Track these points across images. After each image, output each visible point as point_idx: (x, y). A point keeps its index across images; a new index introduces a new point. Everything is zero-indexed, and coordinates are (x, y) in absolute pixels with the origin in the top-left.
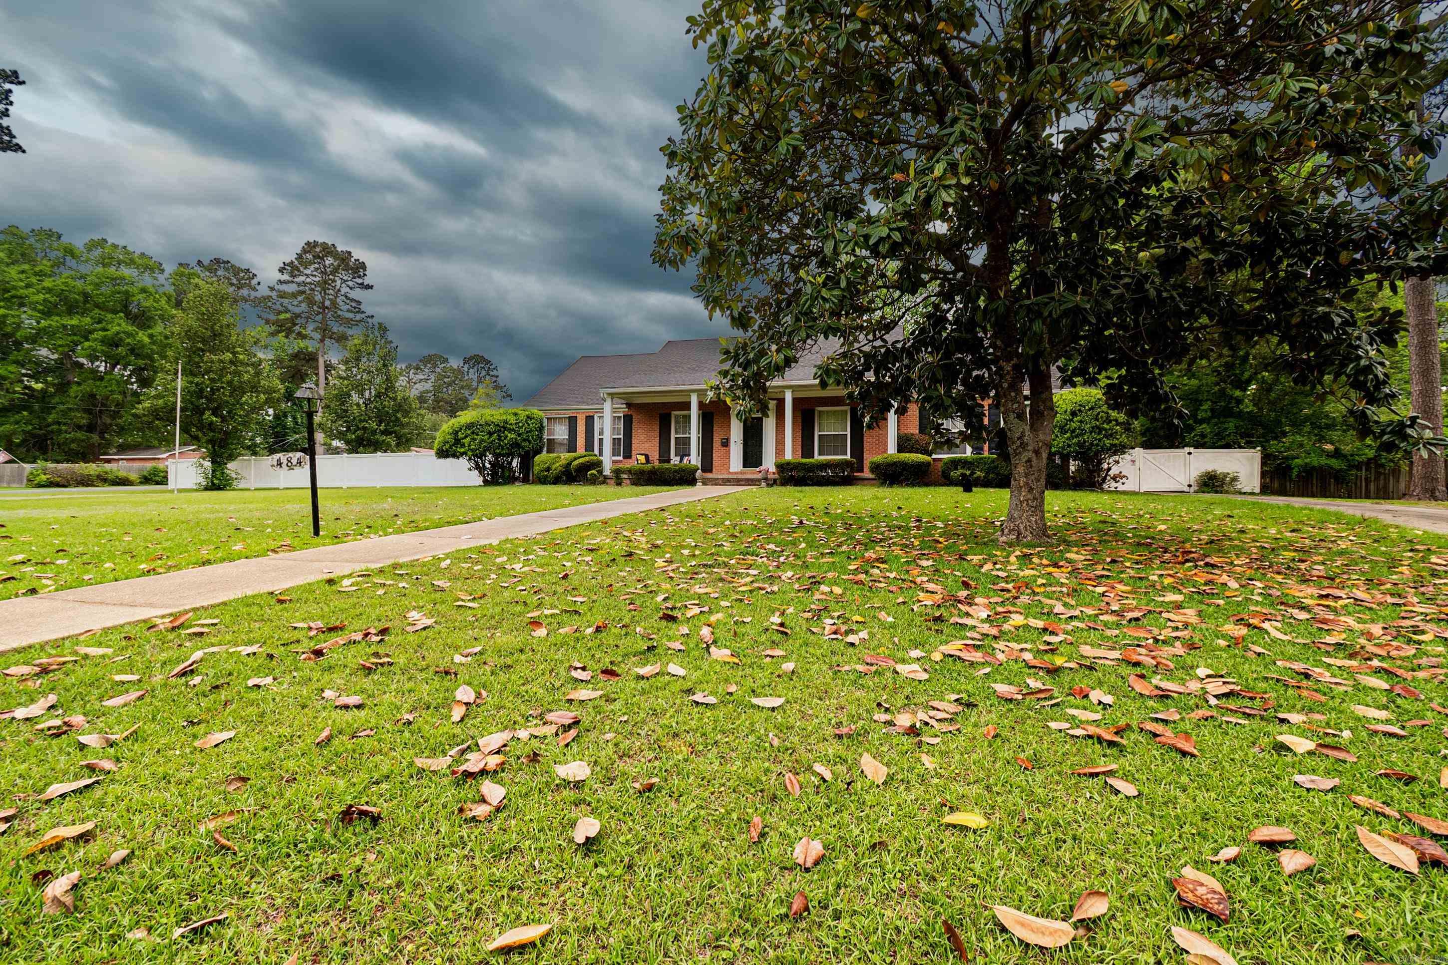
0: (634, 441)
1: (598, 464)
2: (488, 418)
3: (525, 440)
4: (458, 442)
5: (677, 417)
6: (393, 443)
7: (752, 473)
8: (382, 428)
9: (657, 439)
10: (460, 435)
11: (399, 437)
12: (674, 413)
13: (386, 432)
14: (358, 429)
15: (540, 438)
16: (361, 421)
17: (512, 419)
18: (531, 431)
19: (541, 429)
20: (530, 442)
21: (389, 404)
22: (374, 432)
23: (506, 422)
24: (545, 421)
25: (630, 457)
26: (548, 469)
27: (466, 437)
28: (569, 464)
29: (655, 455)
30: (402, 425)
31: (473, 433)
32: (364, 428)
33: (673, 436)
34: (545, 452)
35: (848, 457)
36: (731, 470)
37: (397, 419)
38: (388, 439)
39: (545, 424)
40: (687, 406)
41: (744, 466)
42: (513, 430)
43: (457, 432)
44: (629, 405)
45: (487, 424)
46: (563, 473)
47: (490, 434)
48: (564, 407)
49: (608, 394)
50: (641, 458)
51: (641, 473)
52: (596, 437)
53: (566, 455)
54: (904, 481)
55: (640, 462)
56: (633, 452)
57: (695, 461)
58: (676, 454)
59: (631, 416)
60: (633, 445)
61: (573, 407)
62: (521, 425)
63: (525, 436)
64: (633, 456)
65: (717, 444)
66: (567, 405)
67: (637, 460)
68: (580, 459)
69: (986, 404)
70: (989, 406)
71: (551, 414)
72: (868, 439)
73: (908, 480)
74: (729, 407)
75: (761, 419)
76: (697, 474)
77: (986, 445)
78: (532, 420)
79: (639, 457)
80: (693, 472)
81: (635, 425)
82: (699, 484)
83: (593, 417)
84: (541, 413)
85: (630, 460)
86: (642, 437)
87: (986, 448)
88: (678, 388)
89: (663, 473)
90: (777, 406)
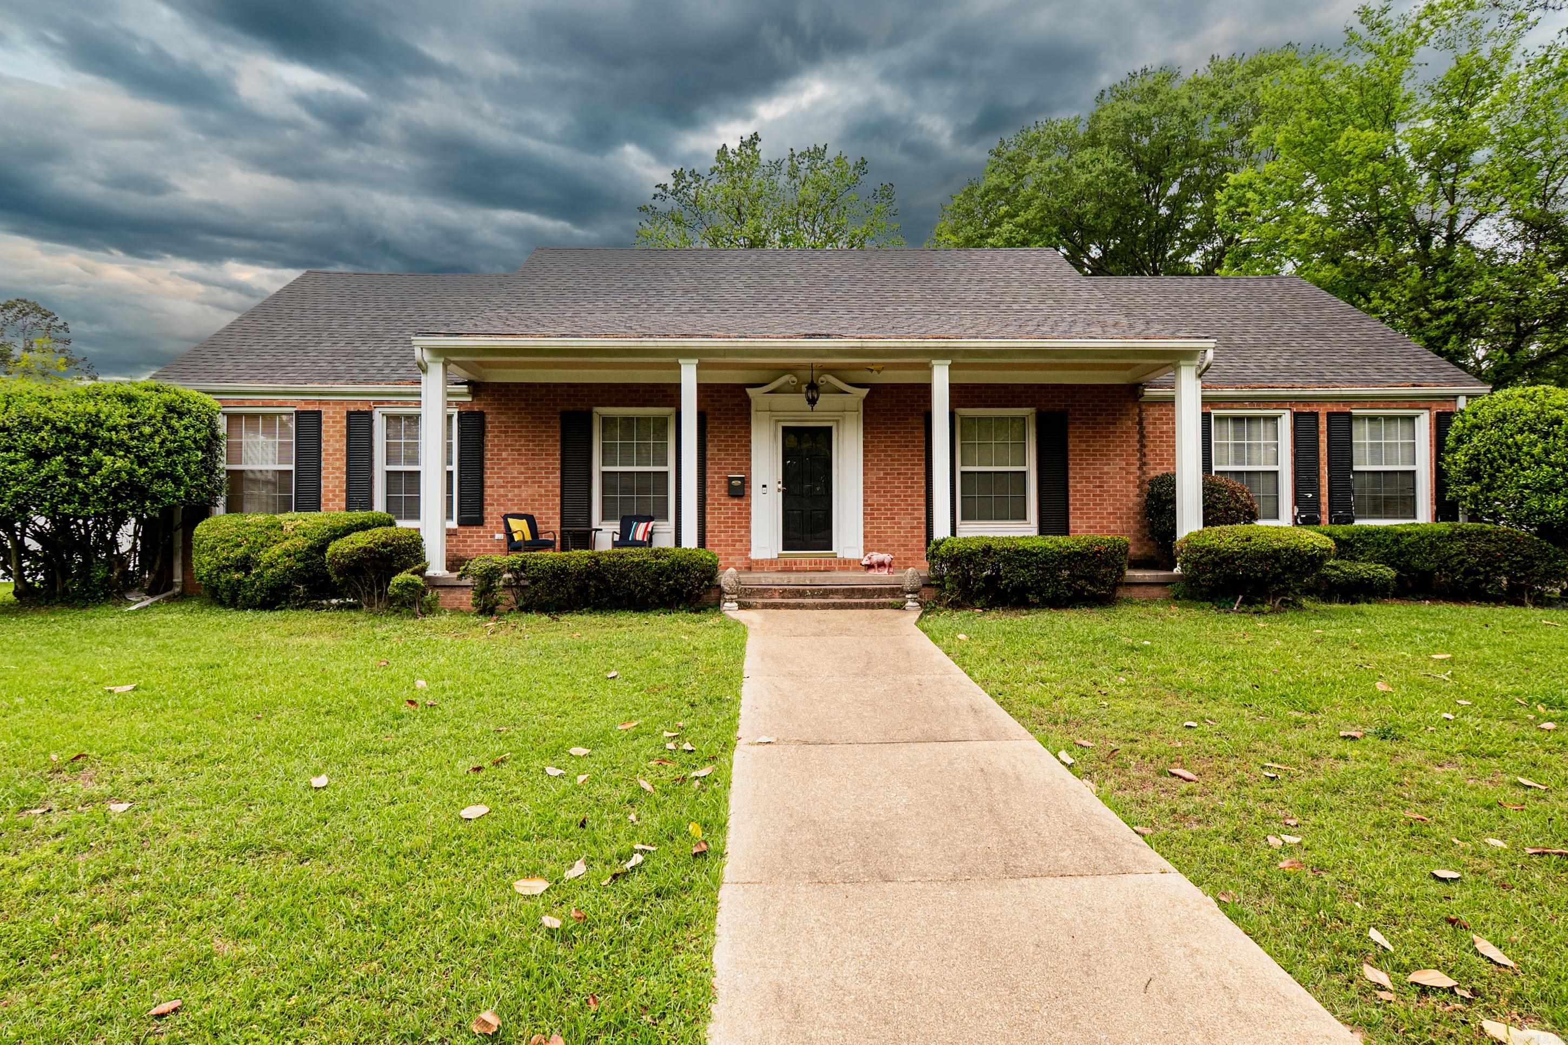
0: (491, 479)
1: (409, 550)
3: (161, 476)
5: (608, 422)
7: (808, 564)
9: (556, 478)
12: (603, 411)
15: (209, 467)
17: (119, 414)
18: (182, 449)
19: (211, 443)
20: (178, 481)
23: (95, 421)
24: (222, 421)
25: (478, 521)
26: (245, 564)
28: (321, 548)
29: (551, 525)
33: (597, 468)
34: (220, 510)
35: (1032, 524)
36: (755, 555)
39: (222, 430)
40: (670, 395)
41: (788, 544)
42: (121, 445)
44: (476, 388)
45: (26, 425)
46: (298, 576)
47: (39, 456)
48: (280, 386)
49: (438, 352)
50: (520, 528)
51: (559, 574)
52: (380, 468)
53: (293, 520)
54: (1276, 595)
55: (517, 537)
56: (488, 509)
57: (690, 540)
58: (605, 517)
59: (481, 415)
60: (488, 491)
61: (310, 387)
62: (147, 430)
63: (161, 464)
64: (488, 520)
65: (716, 492)
66: (293, 381)
67: (509, 533)
68: (354, 536)
69: (1322, 411)
70: (1330, 415)
71: (241, 403)
72: (1076, 485)
73: (1285, 591)
74: (748, 401)
75: (826, 433)
76: (727, 577)
77: (1324, 499)
78: (181, 415)
79: (515, 524)
80: (709, 573)
81: (491, 440)
82: (730, 608)
83: (369, 415)
84: (209, 399)
85: (481, 530)
86: (514, 472)
87: (1324, 507)
88: (649, 343)
89: (623, 576)
90: (867, 402)
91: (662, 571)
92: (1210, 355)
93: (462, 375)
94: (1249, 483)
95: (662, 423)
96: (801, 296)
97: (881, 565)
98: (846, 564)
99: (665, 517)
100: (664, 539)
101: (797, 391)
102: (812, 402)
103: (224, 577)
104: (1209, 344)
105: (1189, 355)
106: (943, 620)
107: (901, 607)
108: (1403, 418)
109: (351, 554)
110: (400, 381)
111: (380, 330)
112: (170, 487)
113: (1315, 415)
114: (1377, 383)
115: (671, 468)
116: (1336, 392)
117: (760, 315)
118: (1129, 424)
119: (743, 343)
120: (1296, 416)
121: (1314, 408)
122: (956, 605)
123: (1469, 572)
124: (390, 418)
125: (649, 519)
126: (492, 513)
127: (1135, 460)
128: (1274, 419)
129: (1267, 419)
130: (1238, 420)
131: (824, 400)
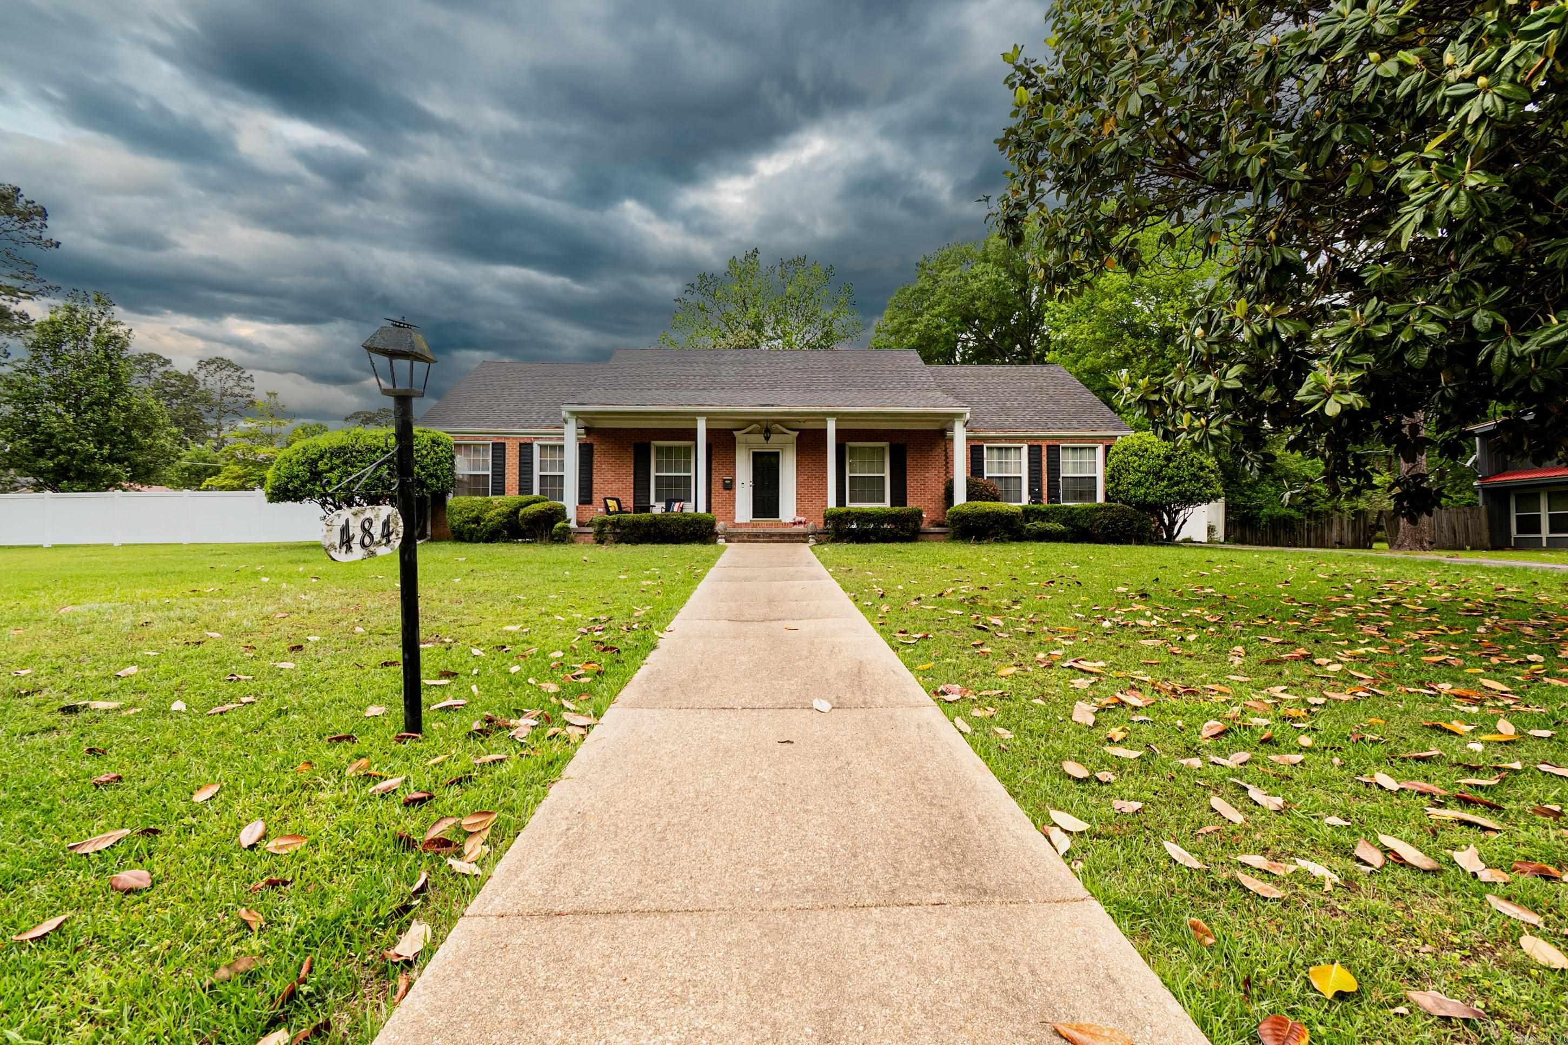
0: (596, 479)
1: (560, 514)
2: (369, 441)
3: (431, 476)
4: (316, 476)
5: (659, 450)
6: (125, 476)
7: (766, 525)
8: (105, 452)
9: (631, 479)
10: (321, 466)
11: (134, 466)
12: (656, 443)
13: (111, 459)
14: (60, 452)
15: (451, 472)
16: (65, 440)
18: (439, 462)
19: (451, 460)
20: (438, 478)
21: (117, 417)
22: (91, 458)
24: (455, 448)
25: (590, 502)
26: (477, 520)
27: (332, 469)
28: (516, 512)
29: (629, 502)
30: (141, 449)
31: (345, 463)
32: (73, 453)
33: (653, 474)
34: (451, 495)
35: (887, 504)
36: (737, 521)
37: (131, 439)
38: (116, 469)
40: (691, 434)
41: (755, 515)
43: (314, 462)
44: (589, 431)
46: (504, 526)
48: (485, 429)
49: (573, 413)
50: (612, 504)
51: (636, 525)
52: (537, 473)
53: (496, 500)
54: (992, 536)
55: (611, 509)
56: (595, 496)
57: (702, 509)
58: (658, 499)
59: (591, 445)
60: (595, 486)
61: (500, 430)
62: (425, 452)
63: (431, 470)
64: (595, 501)
65: (717, 487)
66: (489, 426)
67: (607, 507)
68: (533, 506)
69: (1044, 445)
70: (1048, 446)
71: (462, 438)
72: (911, 484)
73: (997, 534)
74: (734, 438)
75: (776, 455)
76: (720, 526)
77: (1045, 492)
78: (439, 445)
79: (610, 502)
80: (712, 524)
81: (596, 458)
82: (721, 541)
83: (531, 445)
84: (449, 436)
85: (591, 507)
86: (609, 476)
87: (1045, 496)
88: (681, 409)
89: (668, 525)
90: (798, 438)
91: (687, 523)
92: (968, 416)
93: (582, 423)
94: (1006, 484)
95: (688, 450)
96: (766, 380)
97: (800, 523)
98: (786, 525)
99: (690, 501)
100: (689, 508)
101: (760, 433)
102: (767, 439)
103: (467, 526)
104: (968, 410)
105: (960, 415)
106: (828, 549)
107: (807, 542)
108: (1090, 448)
109: (533, 514)
110: (548, 427)
111: (531, 397)
112: (434, 481)
113: (1040, 447)
114: (1075, 429)
115: (692, 474)
116: (1050, 434)
117: (742, 391)
118: (939, 451)
119: (729, 409)
120: (1030, 447)
121: (1040, 443)
122: (834, 541)
123: (1105, 528)
124: (541, 446)
125: (680, 501)
126: (597, 498)
127: (942, 470)
128: (1020, 448)
129: (1016, 448)
130: (1000, 449)
131: (773, 438)
